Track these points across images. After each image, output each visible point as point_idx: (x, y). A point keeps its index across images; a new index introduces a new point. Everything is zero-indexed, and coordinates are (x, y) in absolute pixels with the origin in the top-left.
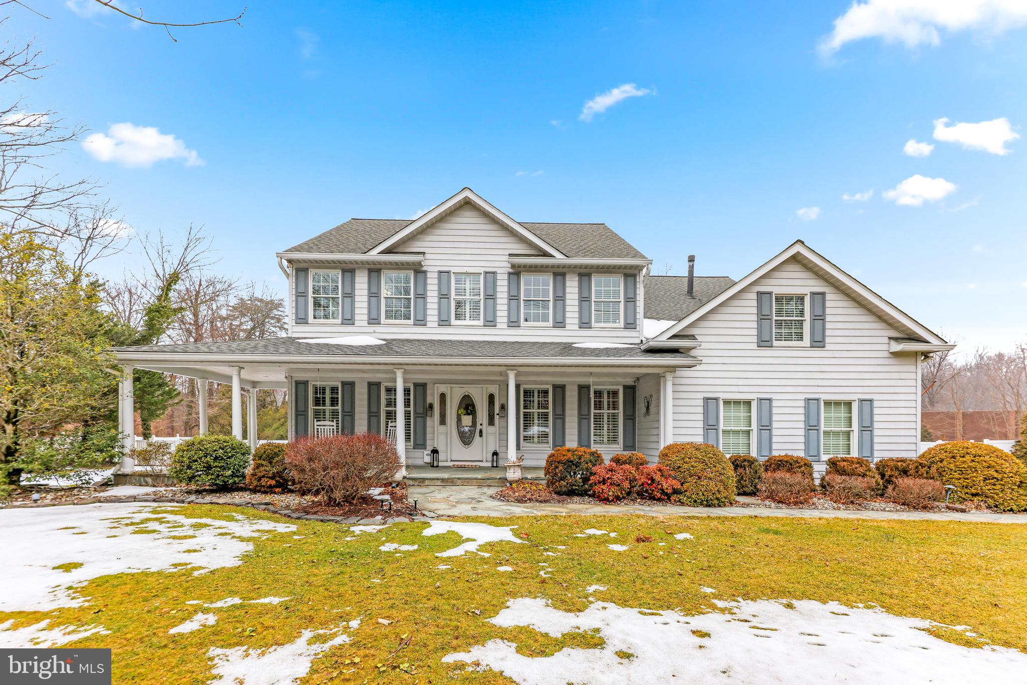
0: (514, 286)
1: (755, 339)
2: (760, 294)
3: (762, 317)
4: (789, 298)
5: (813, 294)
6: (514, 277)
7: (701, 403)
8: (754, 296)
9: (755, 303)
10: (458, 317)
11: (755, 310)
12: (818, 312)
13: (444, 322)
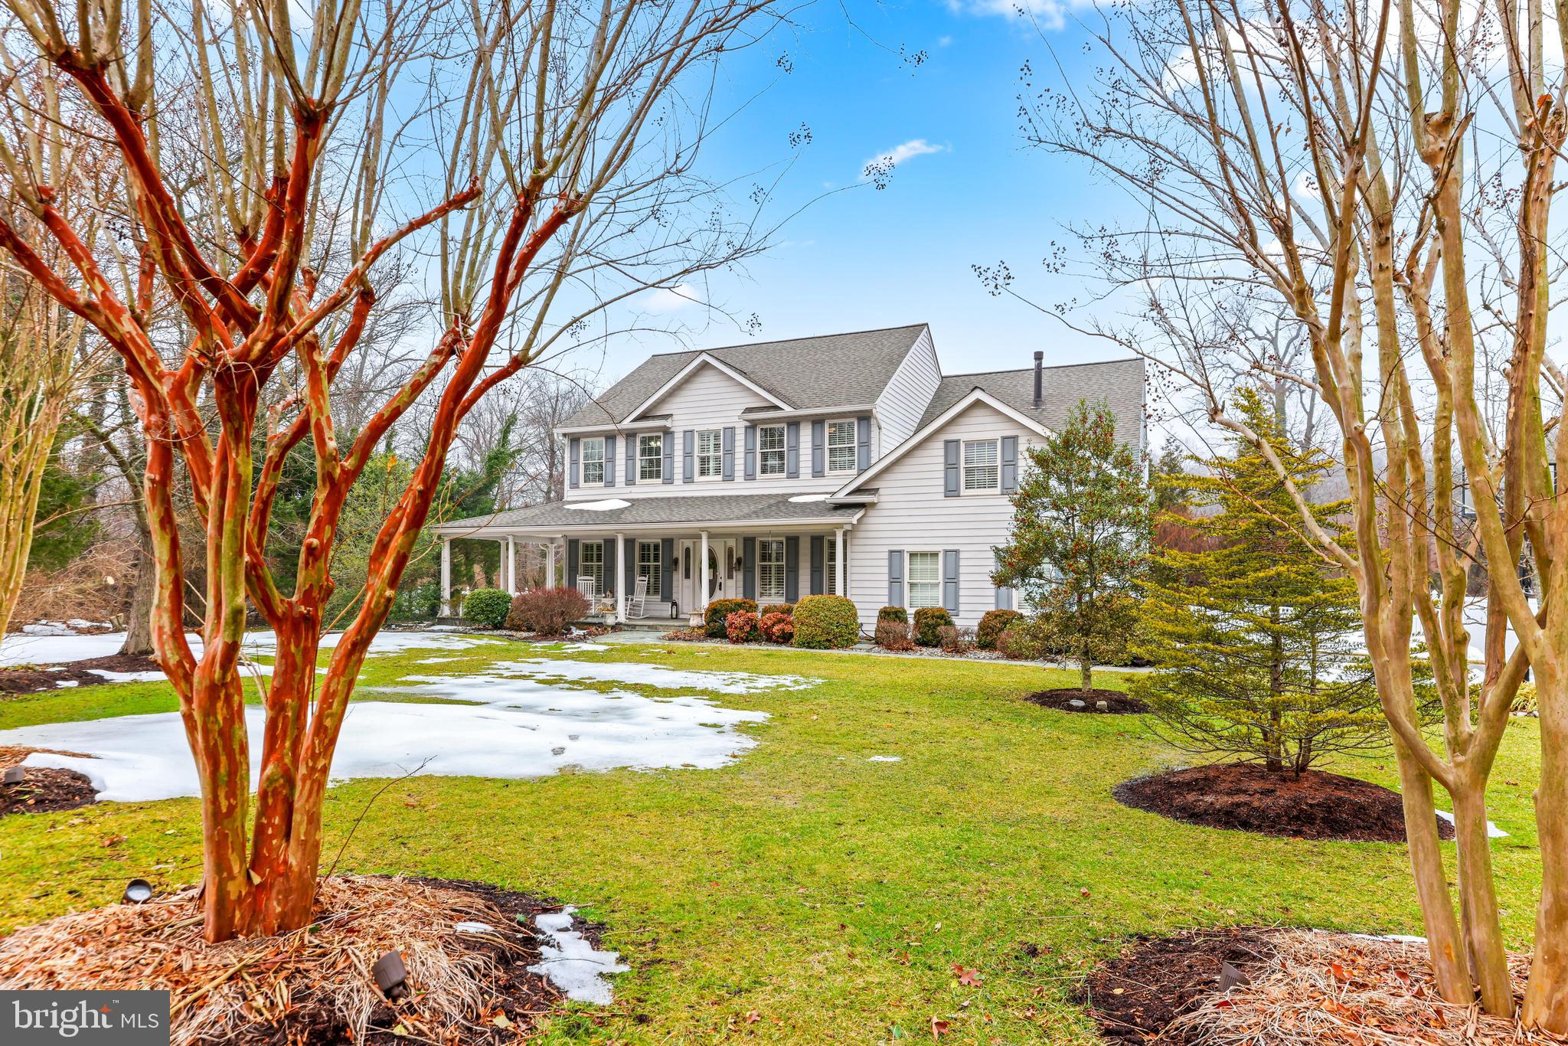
0: (750, 440)
1: (942, 489)
2: (947, 442)
3: (951, 466)
4: (981, 443)
5: (1004, 438)
6: (750, 431)
7: (886, 555)
8: (941, 445)
9: (942, 452)
10: (703, 473)
11: (942, 460)
12: (1009, 457)
13: (688, 479)
